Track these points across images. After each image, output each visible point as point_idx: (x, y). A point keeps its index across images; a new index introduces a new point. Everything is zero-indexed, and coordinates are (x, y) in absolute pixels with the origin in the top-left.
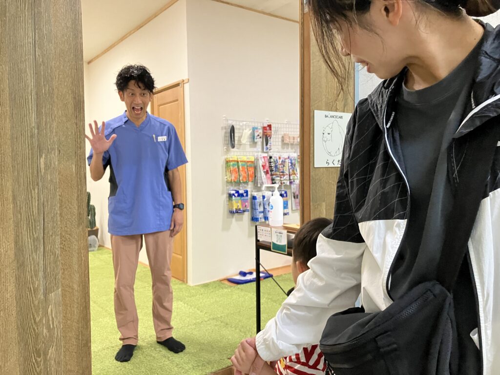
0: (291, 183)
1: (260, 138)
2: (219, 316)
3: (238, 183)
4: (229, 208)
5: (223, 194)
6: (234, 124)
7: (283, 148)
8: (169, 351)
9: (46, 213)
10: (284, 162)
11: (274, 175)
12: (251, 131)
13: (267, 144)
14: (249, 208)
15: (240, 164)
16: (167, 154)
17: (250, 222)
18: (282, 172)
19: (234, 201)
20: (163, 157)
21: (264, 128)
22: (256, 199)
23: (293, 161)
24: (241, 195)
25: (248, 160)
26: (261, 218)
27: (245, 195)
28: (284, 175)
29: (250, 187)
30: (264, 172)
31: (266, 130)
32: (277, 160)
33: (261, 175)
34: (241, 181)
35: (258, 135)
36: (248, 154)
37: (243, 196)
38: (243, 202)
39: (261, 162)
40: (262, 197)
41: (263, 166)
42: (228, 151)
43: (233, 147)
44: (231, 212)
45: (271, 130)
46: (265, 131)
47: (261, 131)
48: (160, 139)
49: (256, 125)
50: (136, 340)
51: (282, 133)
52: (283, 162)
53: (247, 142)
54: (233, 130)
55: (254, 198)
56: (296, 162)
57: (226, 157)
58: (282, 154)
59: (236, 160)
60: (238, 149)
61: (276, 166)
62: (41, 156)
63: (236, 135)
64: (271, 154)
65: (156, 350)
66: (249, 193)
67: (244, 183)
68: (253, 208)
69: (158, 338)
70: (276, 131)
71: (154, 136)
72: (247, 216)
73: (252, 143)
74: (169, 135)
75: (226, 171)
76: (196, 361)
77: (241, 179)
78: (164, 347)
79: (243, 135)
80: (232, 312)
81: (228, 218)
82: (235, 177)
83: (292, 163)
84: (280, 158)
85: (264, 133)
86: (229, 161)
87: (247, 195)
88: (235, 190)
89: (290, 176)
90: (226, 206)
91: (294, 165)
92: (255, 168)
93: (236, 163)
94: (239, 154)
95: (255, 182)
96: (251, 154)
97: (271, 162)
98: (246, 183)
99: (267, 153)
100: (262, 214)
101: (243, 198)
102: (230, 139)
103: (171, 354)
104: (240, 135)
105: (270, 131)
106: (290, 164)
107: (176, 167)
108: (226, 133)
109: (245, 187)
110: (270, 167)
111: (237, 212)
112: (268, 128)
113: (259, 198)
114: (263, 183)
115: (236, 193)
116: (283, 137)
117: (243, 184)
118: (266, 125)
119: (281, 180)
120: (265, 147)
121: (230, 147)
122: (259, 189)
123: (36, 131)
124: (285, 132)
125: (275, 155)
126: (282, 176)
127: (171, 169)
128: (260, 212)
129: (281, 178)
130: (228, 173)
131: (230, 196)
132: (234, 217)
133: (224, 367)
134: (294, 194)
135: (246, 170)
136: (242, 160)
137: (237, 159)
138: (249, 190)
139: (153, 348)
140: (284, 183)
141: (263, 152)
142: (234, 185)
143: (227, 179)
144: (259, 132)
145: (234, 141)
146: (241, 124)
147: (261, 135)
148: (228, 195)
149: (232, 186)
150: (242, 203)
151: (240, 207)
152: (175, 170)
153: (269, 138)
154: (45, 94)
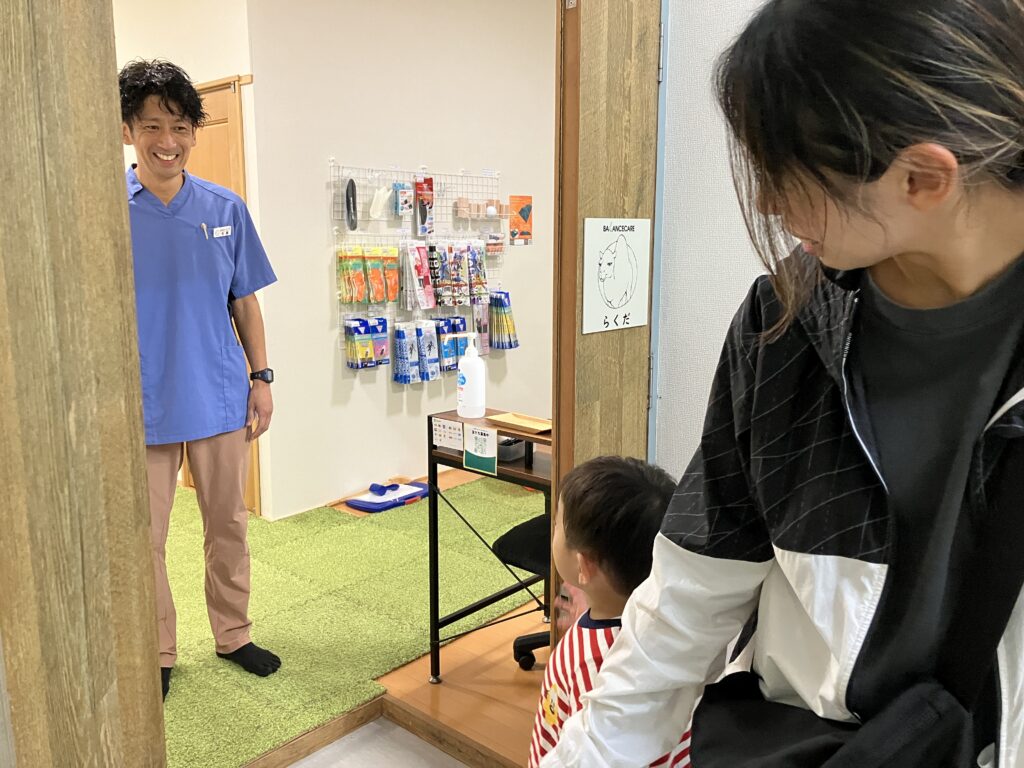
0: (473, 301)
1: (410, 206)
2: (341, 587)
3: (366, 304)
4: (347, 358)
5: (332, 327)
6: (353, 176)
7: (456, 228)
8: (247, 673)
9: (84, 531)
10: (461, 257)
11: (440, 286)
12: (391, 191)
13: (423, 222)
14: (388, 357)
15: (369, 263)
16: (233, 265)
17: (390, 384)
18: (455, 280)
19: (357, 343)
20: (225, 270)
21: (418, 186)
22: (404, 337)
23: (478, 257)
24: (371, 330)
25: (385, 255)
26: (414, 377)
27: (380, 328)
28: (459, 286)
29: (389, 313)
30: (420, 280)
31: (422, 189)
32: (445, 254)
33: (413, 286)
34: (373, 301)
35: (406, 202)
36: (384, 243)
37: (377, 332)
38: (377, 344)
39: (413, 260)
40: (415, 333)
41: (416, 267)
42: (341, 235)
43: (353, 226)
44: (352, 366)
45: (431, 189)
46: (419, 192)
47: (411, 193)
48: (218, 232)
49: (400, 179)
50: (173, 657)
51: (455, 196)
52: (458, 258)
53: (382, 216)
54: (351, 187)
55: (399, 334)
56: (484, 259)
57: (337, 248)
58: (455, 242)
59: (360, 254)
60: (362, 230)
61: (443, 268)
62: (69, 408)
63: (358, 200)
64: (432, 242)
65: (217, 673)
66: (389, 325)
67: (378, 303)
68: (398, 354)
69: (218, 646)
70: (442, 192)
71: (204, 226)
72: (384, 372)
73: (392, 219)
74: (235, 222)
75: (338, 279)
76: (307, 690)
77: (371, 296)
78: (233, 666)
79: (375, 200)
80: (366, 576)
81: (344, 377)
82: (359, 292)
83: (475, 261)
84: (451, 250)
85: (417, 195)
86: (346, 257)
87: (384, 330)
88: (359, 320)
89: (471, 287)
90: (340, 352)
91: (480, 265)
92: (401, 272)
93: (359, 261)
94: (364, 241)
95: (401, 302)
96: (391, 242)
97: (433, 259)
98: (382, 303)
99: (423, 238)
100: (417, 367)
101: (375, 336)
102: (345, 209)
103: (250, 679)
104: (366, 200)
105: (430, 193)
106: (471, 263)
107: (251, 291)
108: (335, 195)
109: (379, 312)
110: (431, 268)
111: (366, 366)
112: (425, 186)
113: (411, 334)
114: (417, 303)
115: (361, 325)
116: (456, 205)
117: (376, 307)
118: (420, 180)
119: (454, 297)
120: (419, 226)
121: (347, 228)
122: (408, 317)
123: (58, 355)
124: (460, 195)
125: (440, 244)
126: (456, 288)
127: (242, 296)
128: (412, 364)
129: (454, 291)
130: (343, 284)
131: (349, 332)
132: (358, 374)
133: (367, 698)
134: (479, 323)
135: (382, 276)
136: (373, 254)
137: (363, 252)
138: (387, 317)
139: (210, 670)
140: (460, 303)
141: (415, 236)
142: (355, 309)
143: (340, 295)
144: (408, 194)
145: (355, 215)
146: (369, 177)
147: (412, 202)
148: (344, 331)
149: (352, 310)
150: (374, 344)
151: (371, 355)
152: (249, 298)
153: (427, 208)
154: (68, 261)
